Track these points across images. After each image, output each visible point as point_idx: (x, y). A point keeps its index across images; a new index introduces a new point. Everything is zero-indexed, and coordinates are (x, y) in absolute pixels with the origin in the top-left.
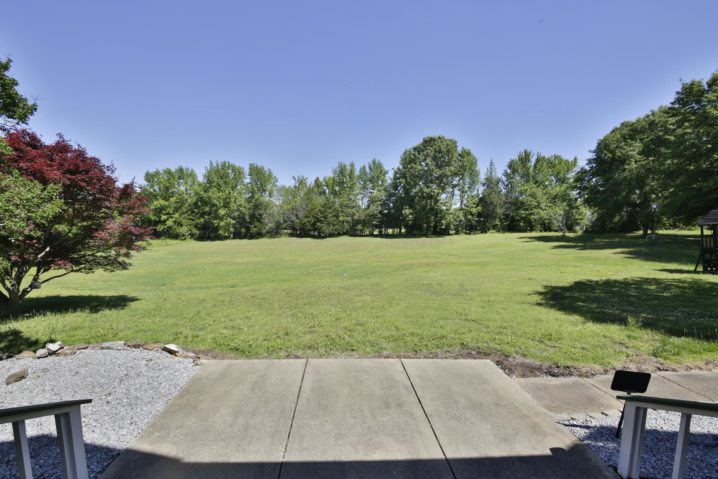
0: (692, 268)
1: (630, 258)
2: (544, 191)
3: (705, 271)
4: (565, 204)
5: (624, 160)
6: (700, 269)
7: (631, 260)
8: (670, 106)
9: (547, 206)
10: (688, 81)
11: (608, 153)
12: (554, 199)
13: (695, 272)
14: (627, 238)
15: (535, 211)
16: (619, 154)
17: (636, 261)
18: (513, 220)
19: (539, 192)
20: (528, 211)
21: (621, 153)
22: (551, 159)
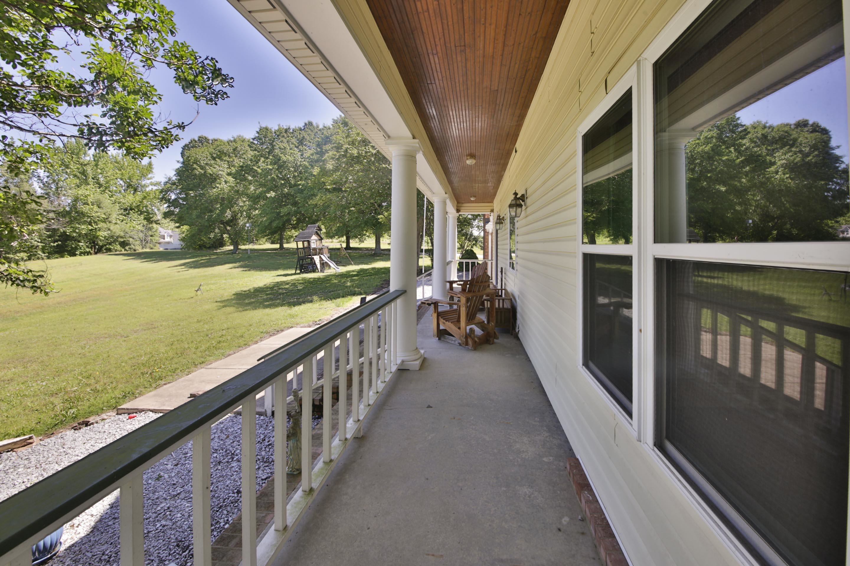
0: (293, 272)
1: (246, 271)
2: (112, 198)
3: (301, 272)
4: (142, 217)
5: (213, 179)
6: (298, 272)
7: (248, 272)
8: (252, 140)
9: (119, 220)
10: (264, 126)
11: (199, 168)
12: (127, 210)
13: (295, 274)
14: (217, 254)
15: (101, 225)
16: (210, 171)
17: (252, 272)
18: (65, 237)
19: (106, 200)
20: (92, 226)
21: (212, 171)
22: (117, 157)
